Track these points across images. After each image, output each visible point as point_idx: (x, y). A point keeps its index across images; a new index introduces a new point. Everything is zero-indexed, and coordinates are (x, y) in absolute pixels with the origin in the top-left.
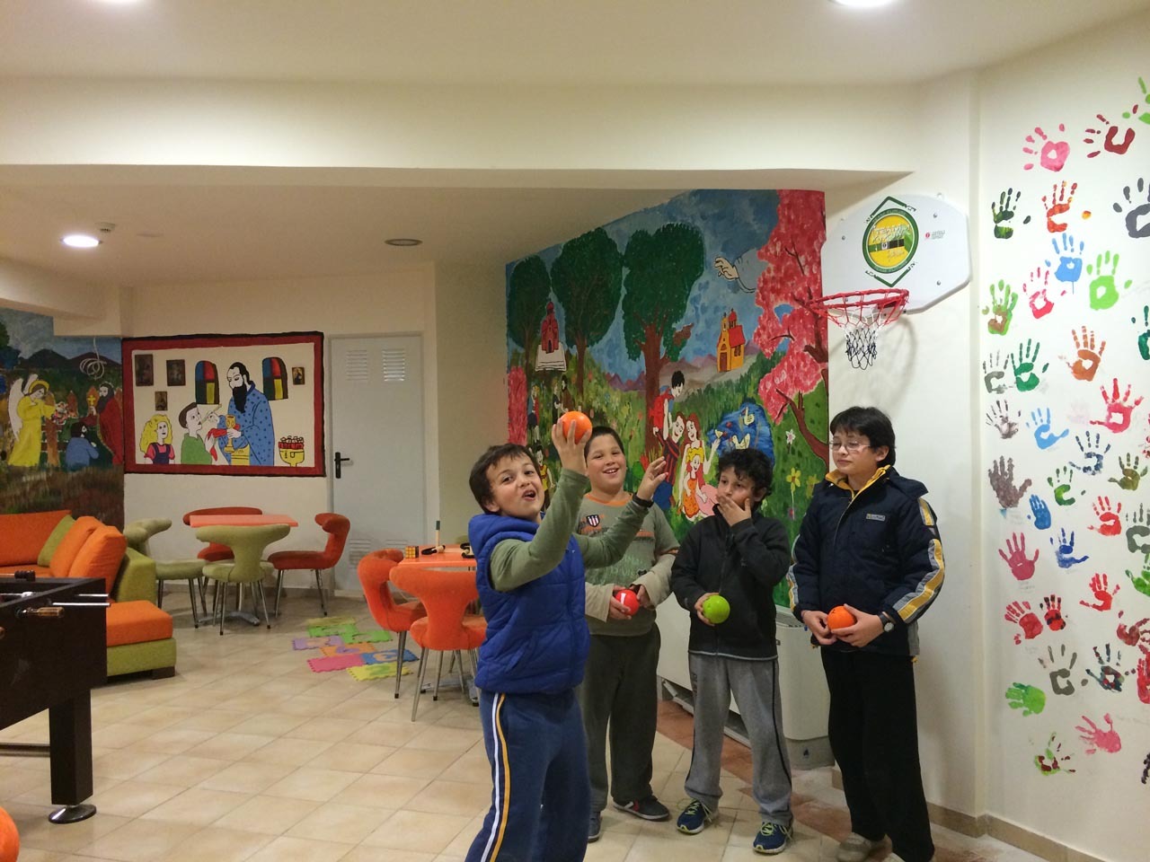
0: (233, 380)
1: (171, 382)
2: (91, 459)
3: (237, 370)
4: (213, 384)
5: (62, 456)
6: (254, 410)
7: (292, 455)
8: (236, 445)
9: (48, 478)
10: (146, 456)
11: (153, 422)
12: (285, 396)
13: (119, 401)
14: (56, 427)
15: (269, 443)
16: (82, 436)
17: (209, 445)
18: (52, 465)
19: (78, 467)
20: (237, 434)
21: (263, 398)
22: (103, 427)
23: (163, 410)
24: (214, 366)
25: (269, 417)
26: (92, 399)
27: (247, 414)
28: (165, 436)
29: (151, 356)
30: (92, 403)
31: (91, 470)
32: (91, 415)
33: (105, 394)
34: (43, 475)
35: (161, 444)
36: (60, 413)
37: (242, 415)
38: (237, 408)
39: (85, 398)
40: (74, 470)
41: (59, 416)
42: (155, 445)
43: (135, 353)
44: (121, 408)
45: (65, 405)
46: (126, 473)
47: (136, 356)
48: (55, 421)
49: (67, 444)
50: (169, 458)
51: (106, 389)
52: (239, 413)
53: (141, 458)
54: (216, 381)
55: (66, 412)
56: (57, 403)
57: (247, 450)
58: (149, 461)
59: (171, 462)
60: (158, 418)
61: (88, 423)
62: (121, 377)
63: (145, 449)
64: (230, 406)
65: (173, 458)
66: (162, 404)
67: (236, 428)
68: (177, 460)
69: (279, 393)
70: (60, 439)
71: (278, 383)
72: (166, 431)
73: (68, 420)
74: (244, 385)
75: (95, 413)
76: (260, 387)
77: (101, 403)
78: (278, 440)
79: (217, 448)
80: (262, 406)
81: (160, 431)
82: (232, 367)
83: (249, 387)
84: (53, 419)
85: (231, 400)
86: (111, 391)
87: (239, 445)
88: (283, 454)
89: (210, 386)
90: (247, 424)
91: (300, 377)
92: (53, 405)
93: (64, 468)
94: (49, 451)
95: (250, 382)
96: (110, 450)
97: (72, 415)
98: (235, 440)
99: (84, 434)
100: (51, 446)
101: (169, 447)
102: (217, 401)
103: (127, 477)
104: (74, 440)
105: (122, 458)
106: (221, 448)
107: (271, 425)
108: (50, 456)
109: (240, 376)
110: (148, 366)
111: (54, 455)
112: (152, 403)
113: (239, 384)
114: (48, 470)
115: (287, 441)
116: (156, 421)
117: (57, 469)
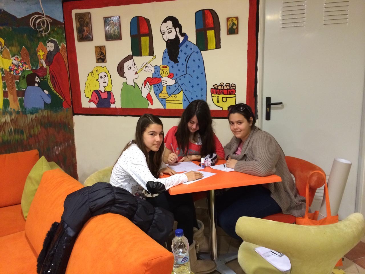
0: (166, 33)
1: (109, 37)
2: (45, 104)
3: (170, 23)
4: (148, 38)
5: (22, 102)
6: (187, 59)
7: (224, 99)
8: (170, 92)
9: (12, 120)
10: (90, 101)
11: (95, 72)
12: (218, 46)
13: (64, 55)
14: (14, 78)
15: (202, 89)
16: (36, 85)
17: (145, 92)
18: (14, 110)
19: (35, 111)
20: (171, 82)
21: (197, 49)
22: (52, 77)
23: (103, 62)
24: (148, 21)
25: (201, 66)
26: (41, 54)
27: (180, 64)
28: (106, 84)
29: (89, 13)
30: (42, 57)
31: (45, 113)
32: (42, 67)
33: (52, 49)
34: (8, 118)
35: (103, 91)
36: (16, 65)
37: (175, 65)
38: (171, 59)
39: (35, 53)
40: (32, 113)
41: (16, 68)
42: (97, 92)
43: (74, 12)
44: (66, 61)
45: (20, 59)
46: (74, 114)
47: (76, 14)
48: (12, 73)
49: (25, 91)
50: (110, 103)
51: (53, 45)
52: (172, 63)
53: (86, 103)
54: (150, 34)
55: (21, 64)
56: (13, 57)
57: (180, 96)
58: (93, 105)
59: (112, 106)
60: (98, 69)
61: (40, 74)
62: (64, 34)
63: (89, 95)
64: (164, 57)
65: (114, 103)
66: (101, 57)
67: (170, 76)
68: (117, 105)
69: (212, 43)
70: (18, 87)
71: (211, 34)
72: (106, 80)
73: (23, 71)
74: (177, 38)
75: (45, 66)
76: (192, 38)
77: (50, 57)
78: (210, 86)
79: (153, 94)
80: (195, 56)
81: (101, 81)
82: (165, 21)
83: (181, 39)
84: (11, 71)
85: (165, 52)
86: (56, 47)
87: (172, 91)
88: (215, 99)
89: (145, 40)
90: (180, 73)
91: (235, 27)
92: (9, 59)
93: (23, 111)
94: (10, 98)
95: (183, 34)
96: (60, 96)
97: (26, 67)
98: (169, 87)
99: (38, 83)
100: (11, 94)
101: (109, 93)
102: (151, 53)
103: (76, 118)
104: (30, 87)
105: (70, 103)
106: (156, 94)
107: (203, 73)
108: (11, 102)
109: (173, 29)
110: (87, 23)
111: (15, 101)
112: (93, 56)
113: (172, 36)
114: (11, 114)
115: (219, 88)
116: (97, 71)
117: (18, 112)
